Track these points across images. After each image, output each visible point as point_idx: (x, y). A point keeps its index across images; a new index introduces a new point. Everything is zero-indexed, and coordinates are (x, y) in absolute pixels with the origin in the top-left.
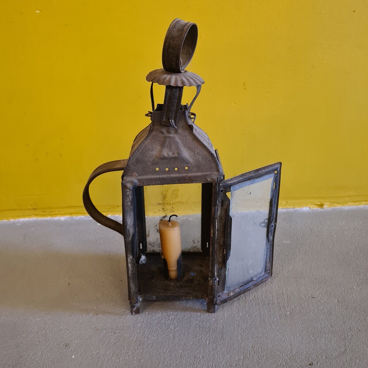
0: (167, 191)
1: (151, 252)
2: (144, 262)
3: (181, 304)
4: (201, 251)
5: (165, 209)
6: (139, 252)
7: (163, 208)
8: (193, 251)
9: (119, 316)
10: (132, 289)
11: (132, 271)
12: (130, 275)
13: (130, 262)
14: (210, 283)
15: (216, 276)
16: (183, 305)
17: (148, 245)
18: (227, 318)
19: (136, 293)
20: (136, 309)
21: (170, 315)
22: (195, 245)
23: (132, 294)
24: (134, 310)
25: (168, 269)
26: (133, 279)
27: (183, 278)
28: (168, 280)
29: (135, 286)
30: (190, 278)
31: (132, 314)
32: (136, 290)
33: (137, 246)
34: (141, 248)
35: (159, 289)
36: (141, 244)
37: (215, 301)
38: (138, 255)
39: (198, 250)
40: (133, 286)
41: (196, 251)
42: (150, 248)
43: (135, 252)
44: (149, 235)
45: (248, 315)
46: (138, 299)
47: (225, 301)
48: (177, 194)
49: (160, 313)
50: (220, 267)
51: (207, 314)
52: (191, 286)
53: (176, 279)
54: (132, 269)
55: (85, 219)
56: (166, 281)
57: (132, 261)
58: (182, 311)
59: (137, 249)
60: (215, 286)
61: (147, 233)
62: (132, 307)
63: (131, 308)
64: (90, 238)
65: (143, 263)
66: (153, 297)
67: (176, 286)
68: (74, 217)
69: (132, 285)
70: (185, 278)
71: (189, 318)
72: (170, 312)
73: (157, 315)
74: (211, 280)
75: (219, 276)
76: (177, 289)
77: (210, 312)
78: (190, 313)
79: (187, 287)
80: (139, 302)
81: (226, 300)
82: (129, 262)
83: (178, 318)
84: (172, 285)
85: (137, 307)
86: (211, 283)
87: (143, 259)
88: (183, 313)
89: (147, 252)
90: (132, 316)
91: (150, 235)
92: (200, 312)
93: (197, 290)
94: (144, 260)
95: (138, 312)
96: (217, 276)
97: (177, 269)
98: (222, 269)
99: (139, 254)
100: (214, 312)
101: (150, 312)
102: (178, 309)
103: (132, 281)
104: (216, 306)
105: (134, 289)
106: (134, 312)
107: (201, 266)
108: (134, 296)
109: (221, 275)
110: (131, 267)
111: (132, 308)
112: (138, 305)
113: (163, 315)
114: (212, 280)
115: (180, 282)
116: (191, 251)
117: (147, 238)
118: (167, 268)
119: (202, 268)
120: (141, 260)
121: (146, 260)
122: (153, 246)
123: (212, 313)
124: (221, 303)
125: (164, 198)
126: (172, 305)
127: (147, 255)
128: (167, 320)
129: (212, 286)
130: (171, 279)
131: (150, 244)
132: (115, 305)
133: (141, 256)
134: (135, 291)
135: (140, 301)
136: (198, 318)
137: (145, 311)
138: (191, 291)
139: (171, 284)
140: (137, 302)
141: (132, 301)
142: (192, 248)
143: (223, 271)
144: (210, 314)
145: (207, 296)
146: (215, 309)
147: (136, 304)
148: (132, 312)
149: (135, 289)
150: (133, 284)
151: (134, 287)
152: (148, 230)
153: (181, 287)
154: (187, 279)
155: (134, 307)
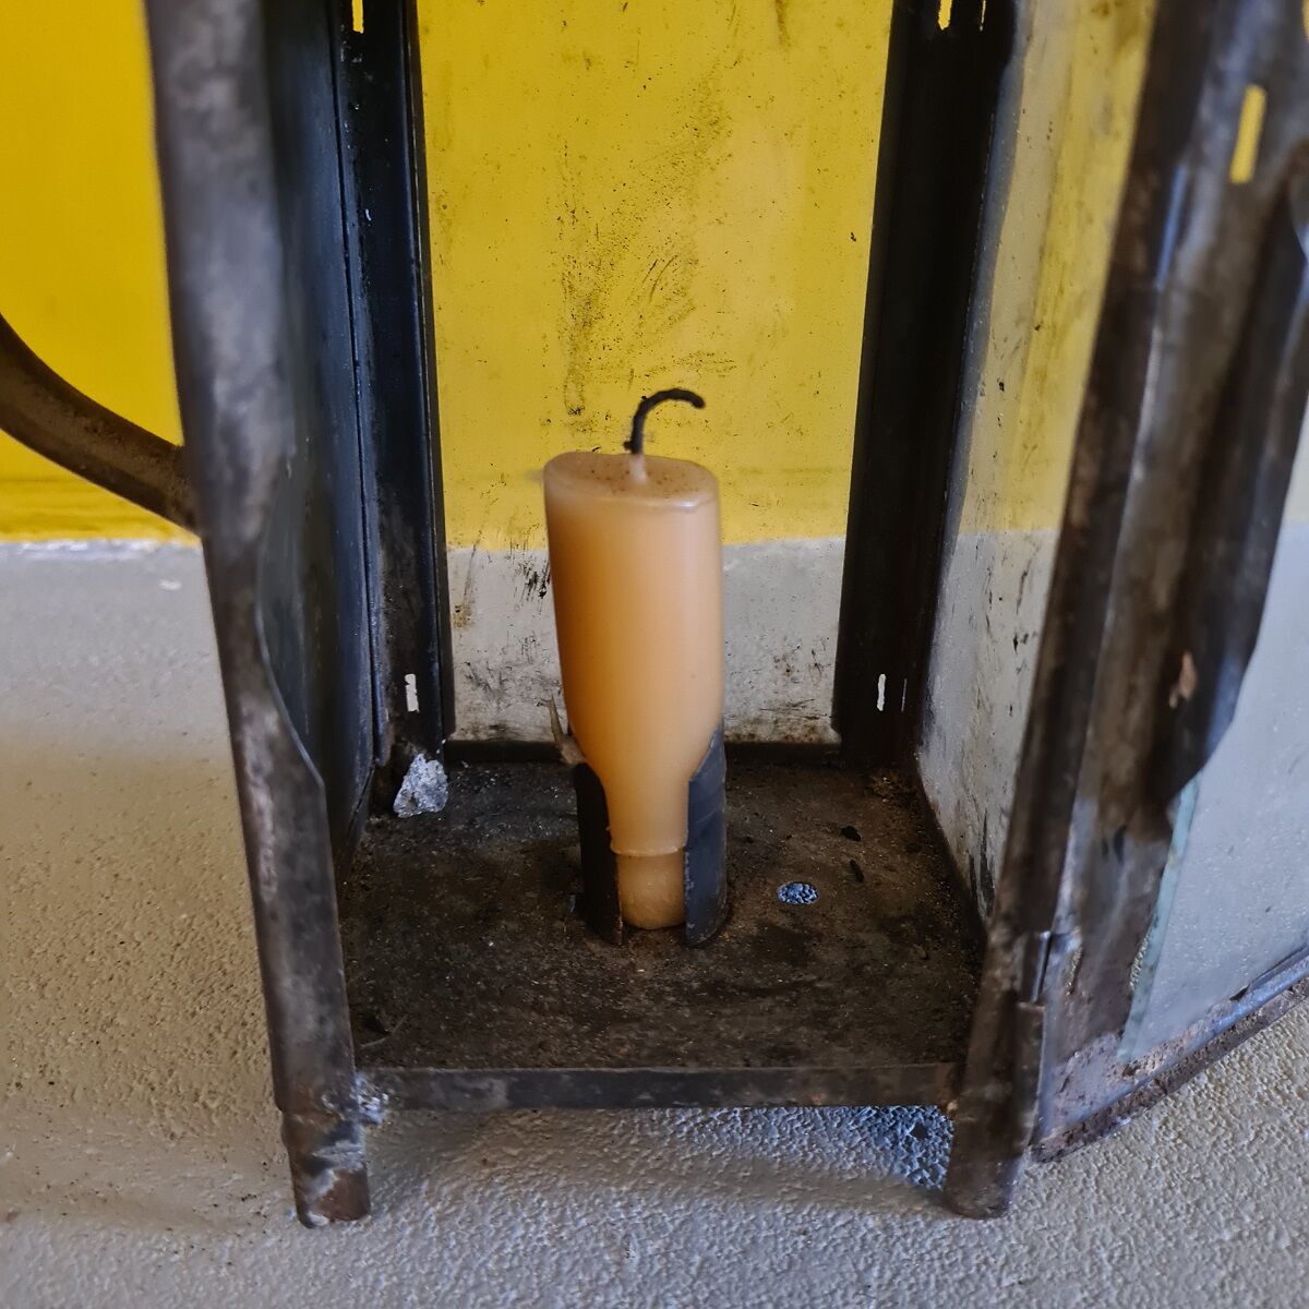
0: (606, 261)
1: (483, 736)
2: (429, 804)
3: (716, 1129)
4: (832, 736)
5: (584, 416)
6: (398, 739)
7: (577, 404)
8: (776, 738)
9: (196, 1238)
10: (290, 1021)
11: (287, 858)
12: (270, 893)
13: (268, 765)
14: (998, 973)
15: (1061, 911)
16: (732, 1140)
17: (461, 687)
18: (1116, 1269)
19: (335, 1058)
20: (337, 1185)
21: (627, 1236)
22: (795, 693)
23: (295, 1060)
24: (323, 1191)
25: (616, 848)
26: (297, 929)
27: (728, 920)
28: (609, 940)
29: (326, 998)
30: (782, 921)
31: (309, 1224)
32: (330, 1029)
33: (380, 688)
34: (413, 704)
35: (537, 1007)
36: (411, 679)
37: (1030, 1125)
38: (386, 751)
39: (813, 729)
40: (307, 990)
41: (798, 733)
42: (473, 713)
43: (368, 729)
44: (465, 610)
45: (1284, 1243)
46: (353, 1104)
47: (1099, 1125)
48: (682, 291)
49: (545, 1218)
50: (1110, 834)
51: (943, 1226)
52: (795, 986)
53: (677, 930)
54: (283, 834)
55: (91, 557)
56: (594, 946)
57: (284, 756)
58: (726, 1191)
59: (385, 713)
60: (1039, 1002)
61: (455, 599)
62: (306, 1167)
63: (294, 1172)
64: (94, 660)
65: (426, 813)
66: (483, 1085)
67: (677, 984)
68: (27, 545)
69: (296, 985)
70: (743, 925)
71: (791, 1264)
72: (628, 1207)
73: (520, 1232)
74: (1008, 946)
75: (1090, 913)
76: (687, 1013)
77: (968, 1205)
78: (797, 1211)
79: (762, 993)
80: (362, 1131)
81: (1110, 1110)
82: (257, 770)
83: (697, 1259)
84: (642, 983)
85: (342, 1174)
86: (1004, 970)
87: (424, 780)
88: (740, 1219)
89: (455, 736)
90: (301, 1239)
91: (479, 610)
92: (876, 1206)
93: (847, 1027)
94: (428, 790)
95: (353, 1203)
96: (1072, 912)
97: (685, 849)
98: (1129, 844)
99: (395, 751)
100: (1000, 1209)
101: (457, 1197)
102: (688, 1177)
103: (295, 946)
104: (1026, 1164)
105: (310, 1023)
106: (324, 1207)
107: (850, 833)
108: (320, 1081)
109: (1106, 907)
110: (279, 815)
111: (306, 1180)
112: (354, 1153)
113: (572, 1236)
114: (1019, 951)
115: (701, 954)
116: (764, 733)
117: (455, 634)
118: (608, 837)
119: (859, 853)
120: (406, 785)
121: (443, 790)
122: (500, 694)
123: (985, 1217)
124: (1068, 1142)
125: (587, 323)
126: (645, 1142)
127: (454, 757)
128: (606, 1278)
129: (1012, 997)
130: (631, 929)
131: (475, 680)
132: (178, 1131)
133: (411, 759)
134: (321, 1038)
135: (368, 1122)
136: (869, 1267)
137: (416, 1193)
138: (803, 1030)
139: (633, 967)
140: (344, 1132)
141: (299, 1118)
142: (770, 716)
143: (1129, 866)
144: (967, 1226)
145: (956, 1086)
146: (1009, 1190)
147: (339, 1145)
148: (302, 1209)
149: (321, 1021)
150: (297, 972)
151: (310, 1004)
152: (463, 574)
153: (717, 992)
154: (755, 931)
155: (316, 1167)
